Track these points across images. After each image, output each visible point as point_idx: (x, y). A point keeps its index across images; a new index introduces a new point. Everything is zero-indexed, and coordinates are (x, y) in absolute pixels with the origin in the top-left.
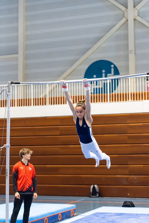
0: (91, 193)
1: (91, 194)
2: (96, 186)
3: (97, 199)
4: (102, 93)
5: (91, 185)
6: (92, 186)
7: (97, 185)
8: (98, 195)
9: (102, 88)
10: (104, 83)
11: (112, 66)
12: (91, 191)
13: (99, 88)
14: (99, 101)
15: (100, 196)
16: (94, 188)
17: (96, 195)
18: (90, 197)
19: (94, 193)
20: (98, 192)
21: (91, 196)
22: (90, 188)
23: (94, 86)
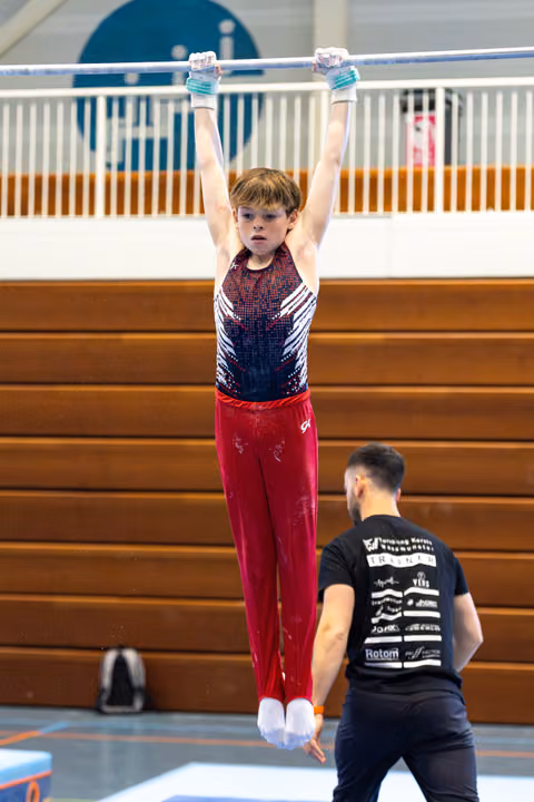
0: (102, 691)
1: (105, 697)
2: (131, 656)
3: (137, 723)
5: (107, 649)
6: (110, 658)
7: (139, 650)
8: (138, 704)
9: (164, 143)
10: (178, 117)
11: (227, 26)
12: (107, 681)
14: (162, 208)
15: (151, 707)
16: (121, 664)
17: (130, 703)
18: (99, 711)
19: (122, 692)
20: (140, 689)
21: (107, 709)
22: (98, 665)
23: (122, 126)
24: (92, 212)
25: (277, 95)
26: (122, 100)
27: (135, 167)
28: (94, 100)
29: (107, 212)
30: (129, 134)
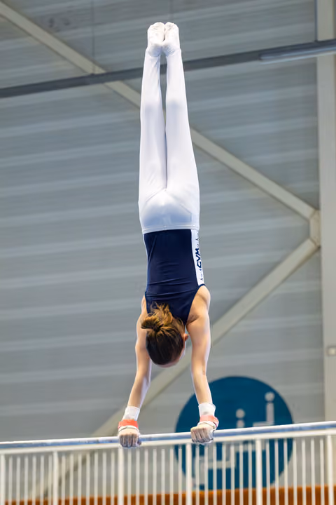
25: (300, 439)
27: (220, 486)
28: (184, 447)
30: (215, 467)
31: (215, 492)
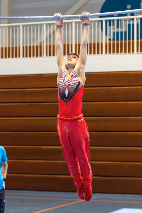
4: (125, 39)
9: (125, 32)
10: (129, 25)
13: (122, 33)
14: (121, 51)
23: (114, 28)
24: (102, 53)
26: (113, 20)
28: (102, 21)
29: (106, 53)
30: (116, 31)
31: (116, 42)
